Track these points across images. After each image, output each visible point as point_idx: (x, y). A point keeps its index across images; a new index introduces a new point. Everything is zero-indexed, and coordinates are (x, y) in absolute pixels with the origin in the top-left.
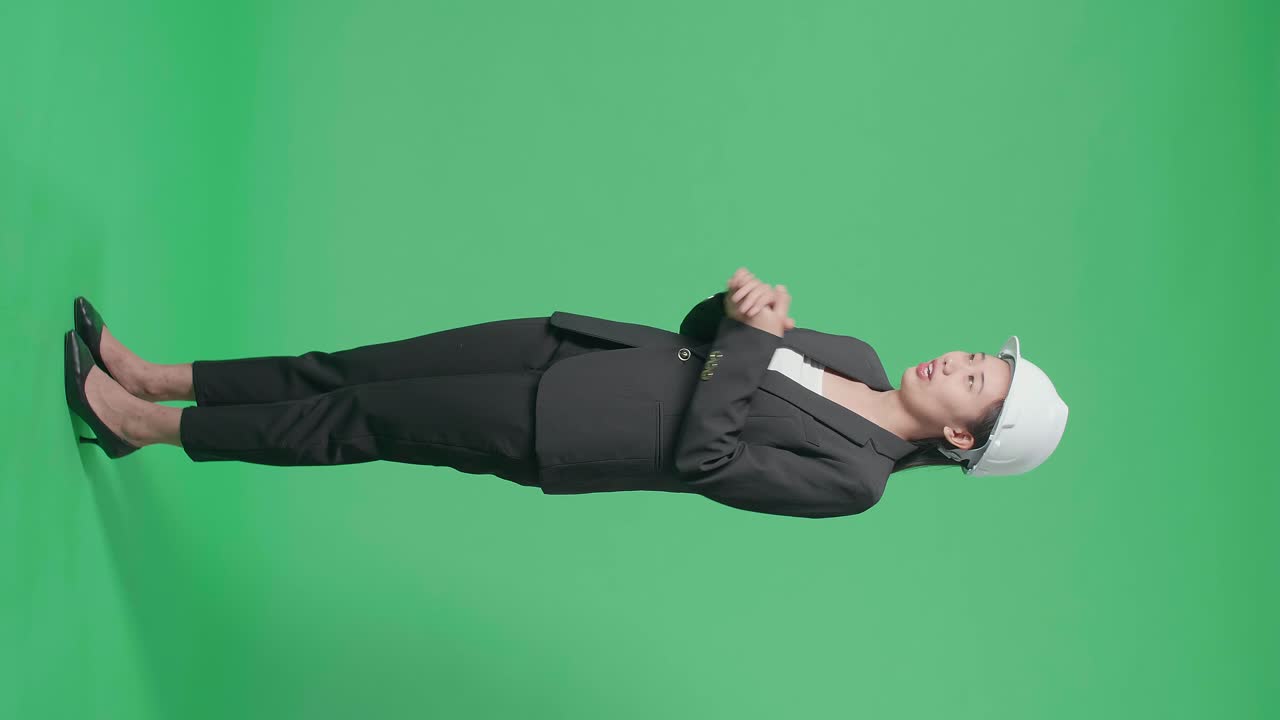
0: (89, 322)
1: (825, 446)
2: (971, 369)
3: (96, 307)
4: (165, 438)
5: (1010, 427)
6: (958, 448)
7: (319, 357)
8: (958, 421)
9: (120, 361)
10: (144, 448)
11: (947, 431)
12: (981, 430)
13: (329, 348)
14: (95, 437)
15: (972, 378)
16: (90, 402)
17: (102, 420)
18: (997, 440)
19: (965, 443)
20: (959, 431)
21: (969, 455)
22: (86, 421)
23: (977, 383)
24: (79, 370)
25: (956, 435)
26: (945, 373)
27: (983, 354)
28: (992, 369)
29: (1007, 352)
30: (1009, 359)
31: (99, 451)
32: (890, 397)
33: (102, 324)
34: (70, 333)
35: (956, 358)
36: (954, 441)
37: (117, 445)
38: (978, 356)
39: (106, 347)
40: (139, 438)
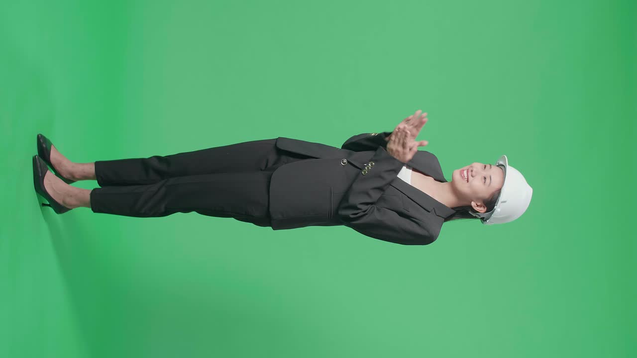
0: (44, 146)
1: (412, 212)
2: (485, 173)
3: (47, 137)
4: (83, 204)
5: (505, 202)
6: (478, 212)
7: (158, 158)
8: (478, 199)
9: (60, 163)
10: (73, 209)
11: (473, 204)
12: (490, 204)
13: (163, 154)
14: (49, 203)
15: (485, 178)
16: (46, 189)
17: (53, 197)
18: (498, 208)
19: (482, 210)
20: (479, 204)
21: (485, 215)
22: (45, 198)
23: (488, 181)
24: (41, 175)
25: (478, 206)
26: (472, 176)
27: (491, 165)
28: (495, 173)
29: (501, 163)
30: (502, 167)
31: (51, 210)
32: (445, 185)
33: (50, 144)
34: (35, 156)
35: (477, 166)
36: (477, 209)
37: (60, 208)
38: (488, 167)
39: (53, 156)
40: (71, 205)
